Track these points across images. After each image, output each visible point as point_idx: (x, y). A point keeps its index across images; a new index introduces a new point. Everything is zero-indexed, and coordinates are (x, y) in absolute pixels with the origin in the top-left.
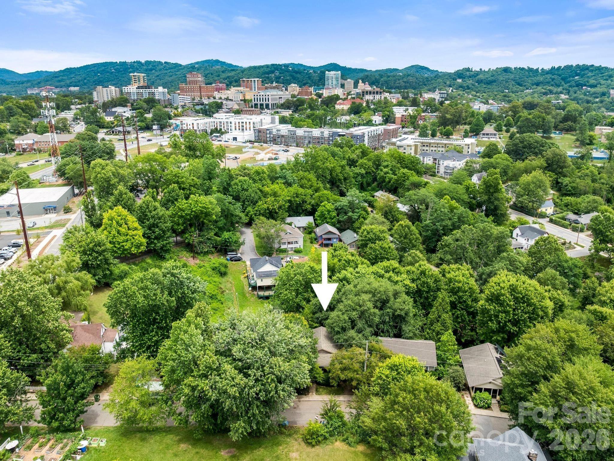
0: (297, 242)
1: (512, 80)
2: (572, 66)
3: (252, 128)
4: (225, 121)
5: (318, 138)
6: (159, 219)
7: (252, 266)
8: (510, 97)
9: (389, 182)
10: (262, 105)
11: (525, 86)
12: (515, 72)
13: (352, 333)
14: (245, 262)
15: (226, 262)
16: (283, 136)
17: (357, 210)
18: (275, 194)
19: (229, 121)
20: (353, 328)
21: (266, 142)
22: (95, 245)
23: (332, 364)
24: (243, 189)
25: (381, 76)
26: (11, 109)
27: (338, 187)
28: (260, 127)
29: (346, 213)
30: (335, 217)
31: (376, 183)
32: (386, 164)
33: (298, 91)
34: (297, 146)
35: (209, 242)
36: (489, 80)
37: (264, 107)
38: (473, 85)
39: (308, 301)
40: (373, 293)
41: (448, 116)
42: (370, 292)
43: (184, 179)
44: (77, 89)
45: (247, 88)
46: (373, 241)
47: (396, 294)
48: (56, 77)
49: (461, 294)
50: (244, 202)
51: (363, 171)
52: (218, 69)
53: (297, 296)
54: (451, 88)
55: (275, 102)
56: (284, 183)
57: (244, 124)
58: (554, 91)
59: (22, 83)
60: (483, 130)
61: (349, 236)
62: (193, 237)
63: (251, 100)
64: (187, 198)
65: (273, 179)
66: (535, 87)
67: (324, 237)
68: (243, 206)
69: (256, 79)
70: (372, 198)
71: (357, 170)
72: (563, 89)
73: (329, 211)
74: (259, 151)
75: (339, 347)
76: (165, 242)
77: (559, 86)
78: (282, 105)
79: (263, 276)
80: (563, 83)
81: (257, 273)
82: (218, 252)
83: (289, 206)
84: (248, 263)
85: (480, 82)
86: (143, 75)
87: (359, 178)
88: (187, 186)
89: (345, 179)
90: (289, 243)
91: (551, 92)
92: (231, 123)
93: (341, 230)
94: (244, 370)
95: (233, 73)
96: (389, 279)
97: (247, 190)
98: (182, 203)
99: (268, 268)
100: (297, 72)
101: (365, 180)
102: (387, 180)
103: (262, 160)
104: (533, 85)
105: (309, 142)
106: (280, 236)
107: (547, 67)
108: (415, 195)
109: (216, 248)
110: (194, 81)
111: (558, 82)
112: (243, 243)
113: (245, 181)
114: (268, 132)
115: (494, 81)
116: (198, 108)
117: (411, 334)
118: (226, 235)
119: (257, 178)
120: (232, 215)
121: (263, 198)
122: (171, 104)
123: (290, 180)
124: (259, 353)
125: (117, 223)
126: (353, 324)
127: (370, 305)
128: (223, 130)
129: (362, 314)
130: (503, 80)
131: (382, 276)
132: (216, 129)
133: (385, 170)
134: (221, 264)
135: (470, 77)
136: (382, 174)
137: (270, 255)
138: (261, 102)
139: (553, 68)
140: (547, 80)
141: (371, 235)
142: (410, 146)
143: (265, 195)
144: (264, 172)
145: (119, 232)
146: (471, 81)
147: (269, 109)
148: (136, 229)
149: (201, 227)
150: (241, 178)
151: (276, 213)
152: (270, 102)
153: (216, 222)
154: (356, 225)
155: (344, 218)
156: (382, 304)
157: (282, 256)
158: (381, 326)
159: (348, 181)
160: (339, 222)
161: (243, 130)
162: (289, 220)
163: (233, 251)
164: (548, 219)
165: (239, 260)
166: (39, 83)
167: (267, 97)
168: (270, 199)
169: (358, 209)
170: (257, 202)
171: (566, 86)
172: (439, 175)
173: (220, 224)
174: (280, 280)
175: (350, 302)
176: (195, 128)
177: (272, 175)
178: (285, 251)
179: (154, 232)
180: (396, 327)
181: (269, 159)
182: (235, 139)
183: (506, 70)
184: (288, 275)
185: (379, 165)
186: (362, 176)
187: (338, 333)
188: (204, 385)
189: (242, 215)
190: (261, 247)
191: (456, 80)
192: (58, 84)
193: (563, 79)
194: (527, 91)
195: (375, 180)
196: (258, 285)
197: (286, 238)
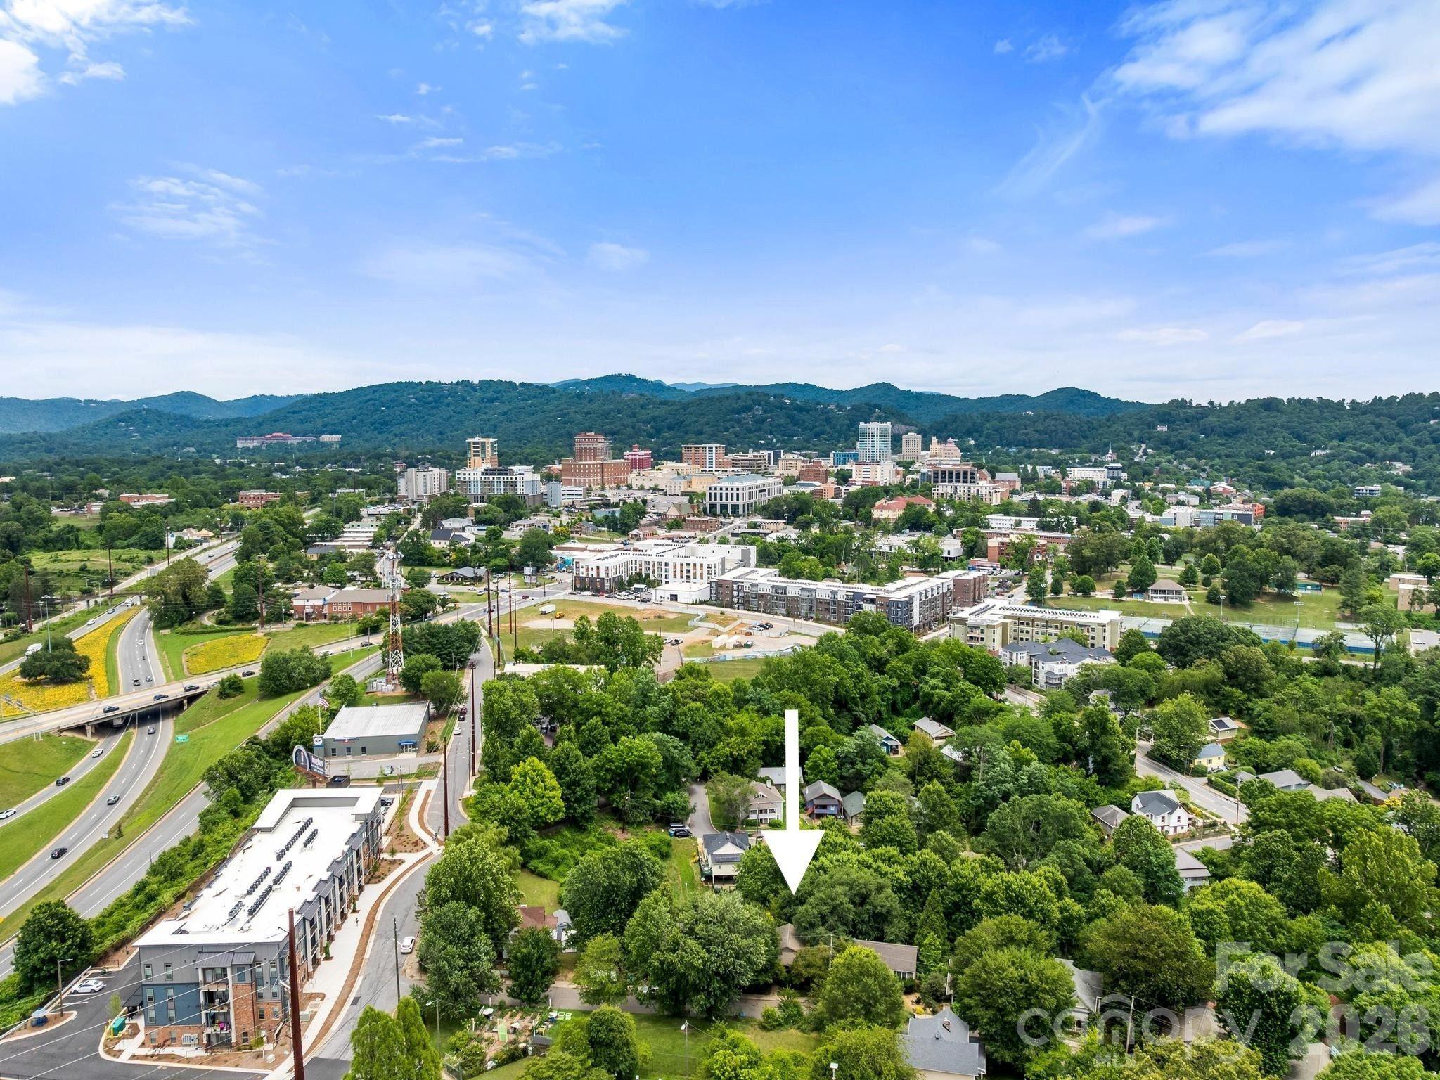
0: (773, 811)
1: (1282, 427)
2: (1421, 395)
3: (705, 576)
4: (657, 559)
5: (828, 602)
6: (583, 773)
7: (707, 845)
8: (1274, 470)
9: (939, 703)
10: (724, 507)
11: (1312, 441)
12: (1289, 409)
13: (821, 929)
14: (695, 839)
15: (669, 838)
16: (762, 596)
17: (869, 761)
18: (743, 732)
19: (663, 560)
20: (823, 924)
21: (730, 605)
22: (516, 813)
23: (796, 961)
24: (695, 723)
25: (986, 417)
26: (268, 528)
27: (850, 710)
28: (721, 578)
29: (853, 764)
30: (834, 770)
31: (918, 704)
32: (934, 669)
33: (799, 469)
34: (788, 615)
35: (645, 807)
36: (1231, 428)
37: (730, 511)
38: (1193, 438)
39: (776, 893)
40: (851, 885)
41: (1086, 552)
42: (847, 884)
43: (609, 709)
44: (336, 438)
45: (694, 463)
46: (880, 814)
47: (880, 889)
48: (294, 412)
49: (964, 892)
50: (695, 743)
51: (895, 682)
52: (632, 400)
53: (763, 887)
54: (1144, 446)
55: (749, 501)
56: (758, 711)
57: (691, 568)
58: (1380, 454)
59: (226, 425)
60: (1153, 582)
61: (856, 803)
62: (625, 799)
63: (704, 495)
64: (615, 740)
65: (741, 703)
66: (1336, 443)
67: (816, 802)
68: (693, 749)
69: (714, 445)
70: (908, 731)
71: (885, 680)
72: (1401, 449)
73: (826, 761)
74: (718, 627)
75: (803, 942)
76: (588, 807)
77: (1392, 441)
78: (765, 508)
79: (720, 860)
80: (1402, 435)
81: (713, 856)
82: (657, 821)
83: (764, 751)
84: (700, 841)
85: (1208, 431)
86: (492, 440)
87: (889, 695)
88: (612, 719)
89: (863, 697)
90: (761, 812)
91: (1371, 456)
92: (666, 564)
93: (845, 791)
94: (707, 944)
95: (663, 410)
96: (877, 870)
97: (700, 724)
98: (611, 751)
99: (729, 849)
100: (800, 409)
101: (899, 697)
102: (935, 699)
103: (723, 648)
104: (1331, 438)
105: (811, 608)
106: (748, 800)
107: (1365, 398)
108: (970, 734)
109: (654, 816)
110: (590, 450)
111: (1390, 434)
112: (693, 810)
113: (698, 709)
114: (735, 586)
115: (1243, 430)
116: (600, 513)
117: (893, 937)
118: (670, 797)
119: (715, 704)
120: (678, 765)
121: (724, 737)
122: (546, 504)
123: (768, 705)
124: (720, 931)
125: (532, 780)
126: (824, 920)
127: (845, 900)
128: (652, 578)
129: (834, 910)
130: (1261, 429)
131: (869, 867)
132: (639, 574)
133: (933, 682)
134: (662, 841)
135: (1187, 421)
136: (927, 689)
137: (732, 830)
138: (724, 502)
139: (1378, 400)
140: (1365, 428)
141: (879, 806)
142: (993, 627)
143: (728, 732)
144: (726, 694)
145: (533, 793)
146: (1188, 432)
147: (739, 516)
148: (553, 788)
149: (635, 785)
150: (693, 704)
151: (744, 761)
152: (741, 502)
153: (656, 776)
154: (868, 784)
155: (848, 771)
156: (862, 899)
157: (749, 831)
158: (860, 926)
159: (868, 700)
160: (842, 778)
161: (688, 577)
162: (763, 772)
163: (678, 821)
164: (1205, 780)
165: (687, 835)
166: (260, 424)
167: (735, 493)
168: (735, 739)
169: (872, 758)
170: (714, 744)
171: (1408, 442)
172: (1038, 686)
173: (662, 780)
174: (744, 867)
175: (821, 894)
176: (602, 575)
177: (739, 695)
178: (753, 824)
179: (574, 792)
180: (877, 929)
181: (736, 647)
182: (674, 598)
183: (1270, 405)
184: (753, 860)
185: (924, 672)
186: (894, 690)
187: (806, 929)
188: (673, 958)
189: (692, 764)
190: (719, 817)
191: (1154, 427)
192: (298, 427)
193: (1402, 426)
194: (1318, 452)
195: (916, 697)
196: (714, 874)
197: (757, 804)
